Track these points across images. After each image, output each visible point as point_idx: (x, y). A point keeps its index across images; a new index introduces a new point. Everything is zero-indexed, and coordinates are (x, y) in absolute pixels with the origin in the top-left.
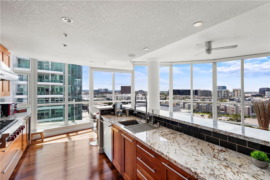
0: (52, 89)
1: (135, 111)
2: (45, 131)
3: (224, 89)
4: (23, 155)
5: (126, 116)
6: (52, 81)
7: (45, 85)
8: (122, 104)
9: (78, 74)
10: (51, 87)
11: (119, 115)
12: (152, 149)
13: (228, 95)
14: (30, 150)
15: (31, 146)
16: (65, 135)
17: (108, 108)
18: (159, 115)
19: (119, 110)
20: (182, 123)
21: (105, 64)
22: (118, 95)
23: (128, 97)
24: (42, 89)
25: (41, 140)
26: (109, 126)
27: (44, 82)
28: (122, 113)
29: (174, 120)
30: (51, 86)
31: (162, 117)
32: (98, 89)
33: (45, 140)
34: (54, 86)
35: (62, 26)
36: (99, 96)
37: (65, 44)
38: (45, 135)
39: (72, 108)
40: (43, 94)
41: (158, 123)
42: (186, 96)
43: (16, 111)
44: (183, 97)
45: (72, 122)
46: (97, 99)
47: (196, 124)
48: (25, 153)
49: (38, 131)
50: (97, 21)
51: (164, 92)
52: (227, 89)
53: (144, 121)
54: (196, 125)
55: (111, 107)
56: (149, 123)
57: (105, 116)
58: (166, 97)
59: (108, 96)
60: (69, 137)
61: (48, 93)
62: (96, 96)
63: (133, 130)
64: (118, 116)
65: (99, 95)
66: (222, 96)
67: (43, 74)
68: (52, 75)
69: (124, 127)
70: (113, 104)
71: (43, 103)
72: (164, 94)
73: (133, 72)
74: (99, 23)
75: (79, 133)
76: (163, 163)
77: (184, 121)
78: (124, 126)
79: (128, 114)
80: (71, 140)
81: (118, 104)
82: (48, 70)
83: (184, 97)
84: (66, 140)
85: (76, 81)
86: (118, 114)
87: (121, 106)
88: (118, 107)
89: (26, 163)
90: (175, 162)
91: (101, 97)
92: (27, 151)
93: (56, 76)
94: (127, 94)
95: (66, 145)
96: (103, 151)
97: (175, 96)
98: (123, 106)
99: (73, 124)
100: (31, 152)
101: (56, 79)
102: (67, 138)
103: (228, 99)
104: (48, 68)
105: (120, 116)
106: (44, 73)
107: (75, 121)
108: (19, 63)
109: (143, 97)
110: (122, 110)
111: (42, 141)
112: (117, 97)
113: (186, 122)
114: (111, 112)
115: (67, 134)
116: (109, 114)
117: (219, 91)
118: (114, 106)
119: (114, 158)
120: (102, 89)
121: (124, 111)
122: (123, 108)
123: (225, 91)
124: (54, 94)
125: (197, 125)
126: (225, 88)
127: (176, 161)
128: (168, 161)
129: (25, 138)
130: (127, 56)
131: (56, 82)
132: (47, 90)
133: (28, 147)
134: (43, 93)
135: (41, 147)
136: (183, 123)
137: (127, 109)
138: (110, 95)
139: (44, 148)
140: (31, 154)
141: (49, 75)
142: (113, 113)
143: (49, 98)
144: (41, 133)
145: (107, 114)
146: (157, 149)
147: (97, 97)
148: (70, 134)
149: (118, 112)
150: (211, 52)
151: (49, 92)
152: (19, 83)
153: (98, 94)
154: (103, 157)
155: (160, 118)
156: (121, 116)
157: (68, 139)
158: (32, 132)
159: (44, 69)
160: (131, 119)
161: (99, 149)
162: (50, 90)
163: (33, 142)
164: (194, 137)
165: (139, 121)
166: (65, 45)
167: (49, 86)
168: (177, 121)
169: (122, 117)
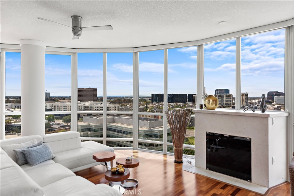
3: (226, 93)
13: (230, 101)
22: (68, 103)
23: (84, 107)
42: (177, 104)
44: (172, 106)
51: (144, 97)
52: (230, 93)
58: (147, 105)
59: (49, 106)
66: (223, 103)
72: (145, 100)
83: (174, 105)
94: (84, 101)
97: (161, 104)
103: (231, 107)
109: (109, 106)
112: (66, 106)
117: (220, 96)
123: (227, 96)
126: (227, 91)
138: (52, 103)
150: (79, 33)
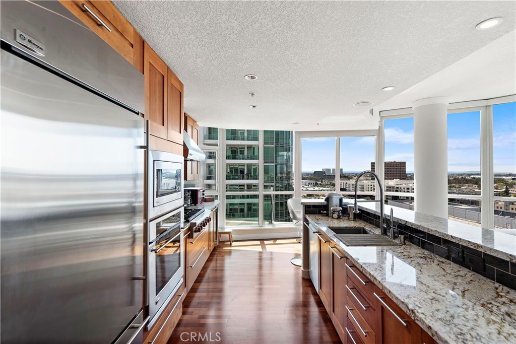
0: (248, 170)
1: (356, 210)
2: (234, 231)
4: (209, 256)
5: (349, 219)
6: (248, 158)
7: (239, 165)
8: (342, 196)
9: (286, 143)
10: (247, 168)
11: (335, 216)
12: (364, 272)
14: (217, 253)
15: (219, 248)
16: (258, 242)
17: (317, 203)
18: (407, 222)
19: (335, 208)
20: (447, 239)
21: (318, 124)
22: (365, 182)
23: (388, 187)
24: (236, 170)
25: (229, 243)
26: (314, 233)
27: (238, 159)
28: (341, 214)
29: (432, 233)
30: (247, 166)
31: (410, 226)
32: (321, 170)
33: (234, 244)
34: (251, 165)
35: (246, 85)
36: (324, 183)
37: (254, 105)
38: (234, 237)
39: (276, 203)
40: (237, 179)
41: (402, 237)
43: (205, 200)
45: (269, 224)
46: (321, 188)
47: (474, 244)
48: (212, 255)
49: (226, 230)
50: (286, 69)
53: (378, 232)
54: (476, 246)
55: (322, 201)
56: (386, 235)
57: (312, 216)
58: (507, 189)
59: (343, 184)
60: (263, 246)
61: (243, 176)
62: (319, 183)
63: (346, 241)
64: (333, 218)
65: (323, 181)
67: (237, 147)
68: (248, 148)
69: (334, 235)
70: (326, 196)
71: (237, 191)
72: (502, 180)
73: (379, 133)
74: (291, 70)
75: (278, 241)
76: (374, 293)
77: (452, 236)
78: (334, 233)
79: (351, 216)
80: (266, 250)
81: (334, 197)
82: (243, 140)
84: (259, 249)
85: (283, 155)
86: (333, 214)
87: (341, 200)
88: (335, 201)
89: (213, 267)
90: (390, 292)
91: (328, 185)
92: (215, 254)
93: (254, 148)
95: (261, 256)
96: (309, 277)
98: (345, 200)
99: (270, 227)
100: (218, 255)
101: (254, 154)
102: (260, 246)
104: (243, 137)
105: (337, 219)
106: (239, 145)
107: (273, 222)
108: (210, 133)
110: (341, 209)
111: (231, 245)
112: (363, 185)
113: (455, 238)
114: (322, 210)
115: (262, 240)
116: (320, 213)
118: (327, 200)
119: (321, 288)
120: (329, 170)
121: (345, 211)
122: (345, 205)
124: (251, 179)
125: (478, 245)
127: (391, 290)
128: (382, 290)
129: (212, 236)
130: (354, 105)
131: (254, 159)
132: (242, 172)
133: (215, 249)
134: (237, 177)
135: (230, 252)
136: (450, 240)
137: (350, 207)
138: (346, 181)
139: (233, 253)
140: (218, 258)
141: (244, 148)
142: (325, 212)
143: (244, 186)
144: (229, 233)
145: (316, 214)
146: (369, 271)
147: (321, 185)
148: (266, 242)
149: (334, 211)
151: (245, 176)
152: (209, 162)
153: (322, 179)
154: (308, 284)
155: (408, 226)
156: (339, 218)
157: (262, 248)
158: (219, 230)
159: (238, 140)
160: (355, 226)
161: (302, 271)
162: (246, 172)
163: (221, 245)
164: (473, 271)
165: (369, 229)
166: (254, 107)
167: (243, 165)
168: (437, 235)
169: (338, 220)
